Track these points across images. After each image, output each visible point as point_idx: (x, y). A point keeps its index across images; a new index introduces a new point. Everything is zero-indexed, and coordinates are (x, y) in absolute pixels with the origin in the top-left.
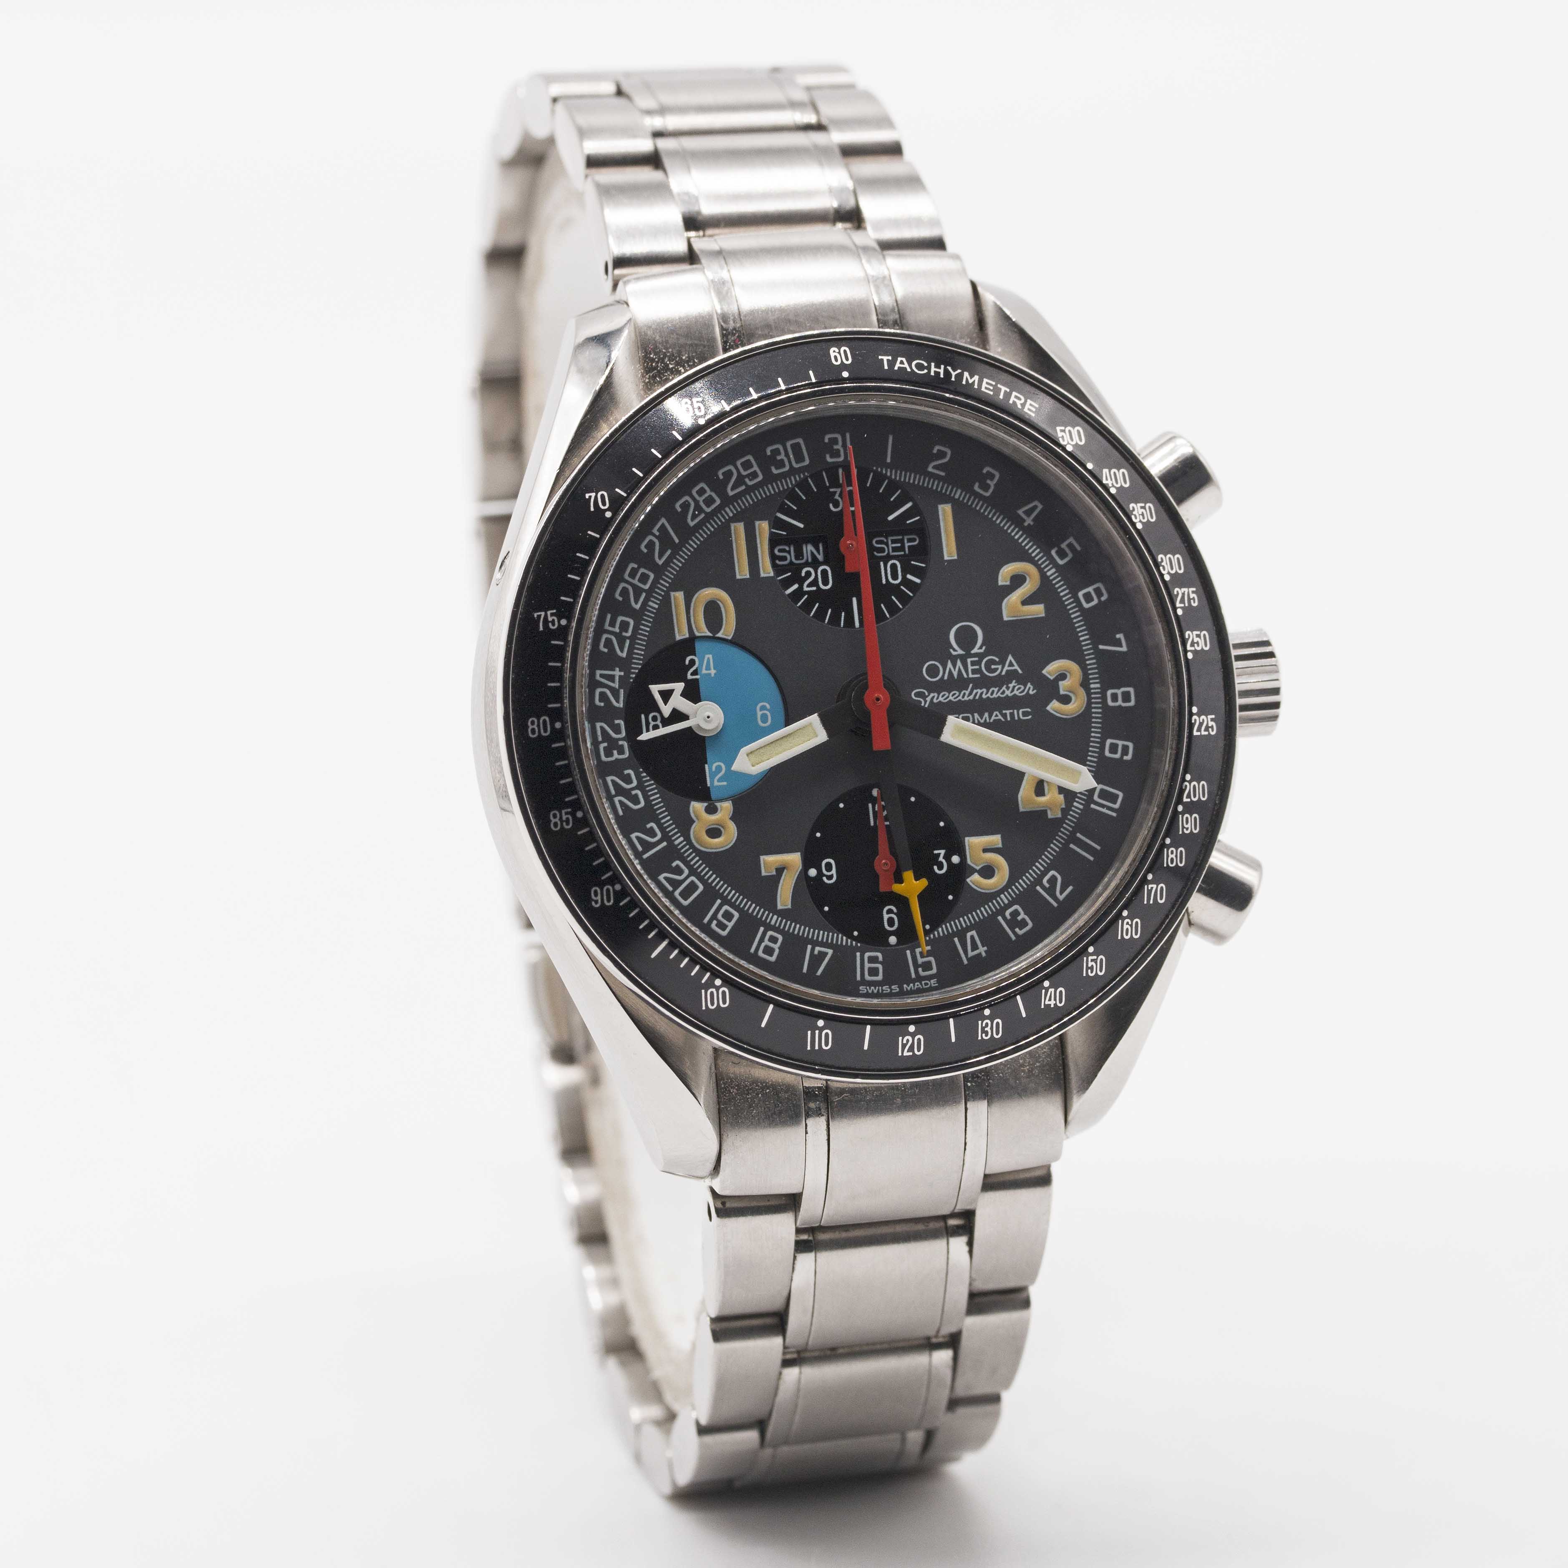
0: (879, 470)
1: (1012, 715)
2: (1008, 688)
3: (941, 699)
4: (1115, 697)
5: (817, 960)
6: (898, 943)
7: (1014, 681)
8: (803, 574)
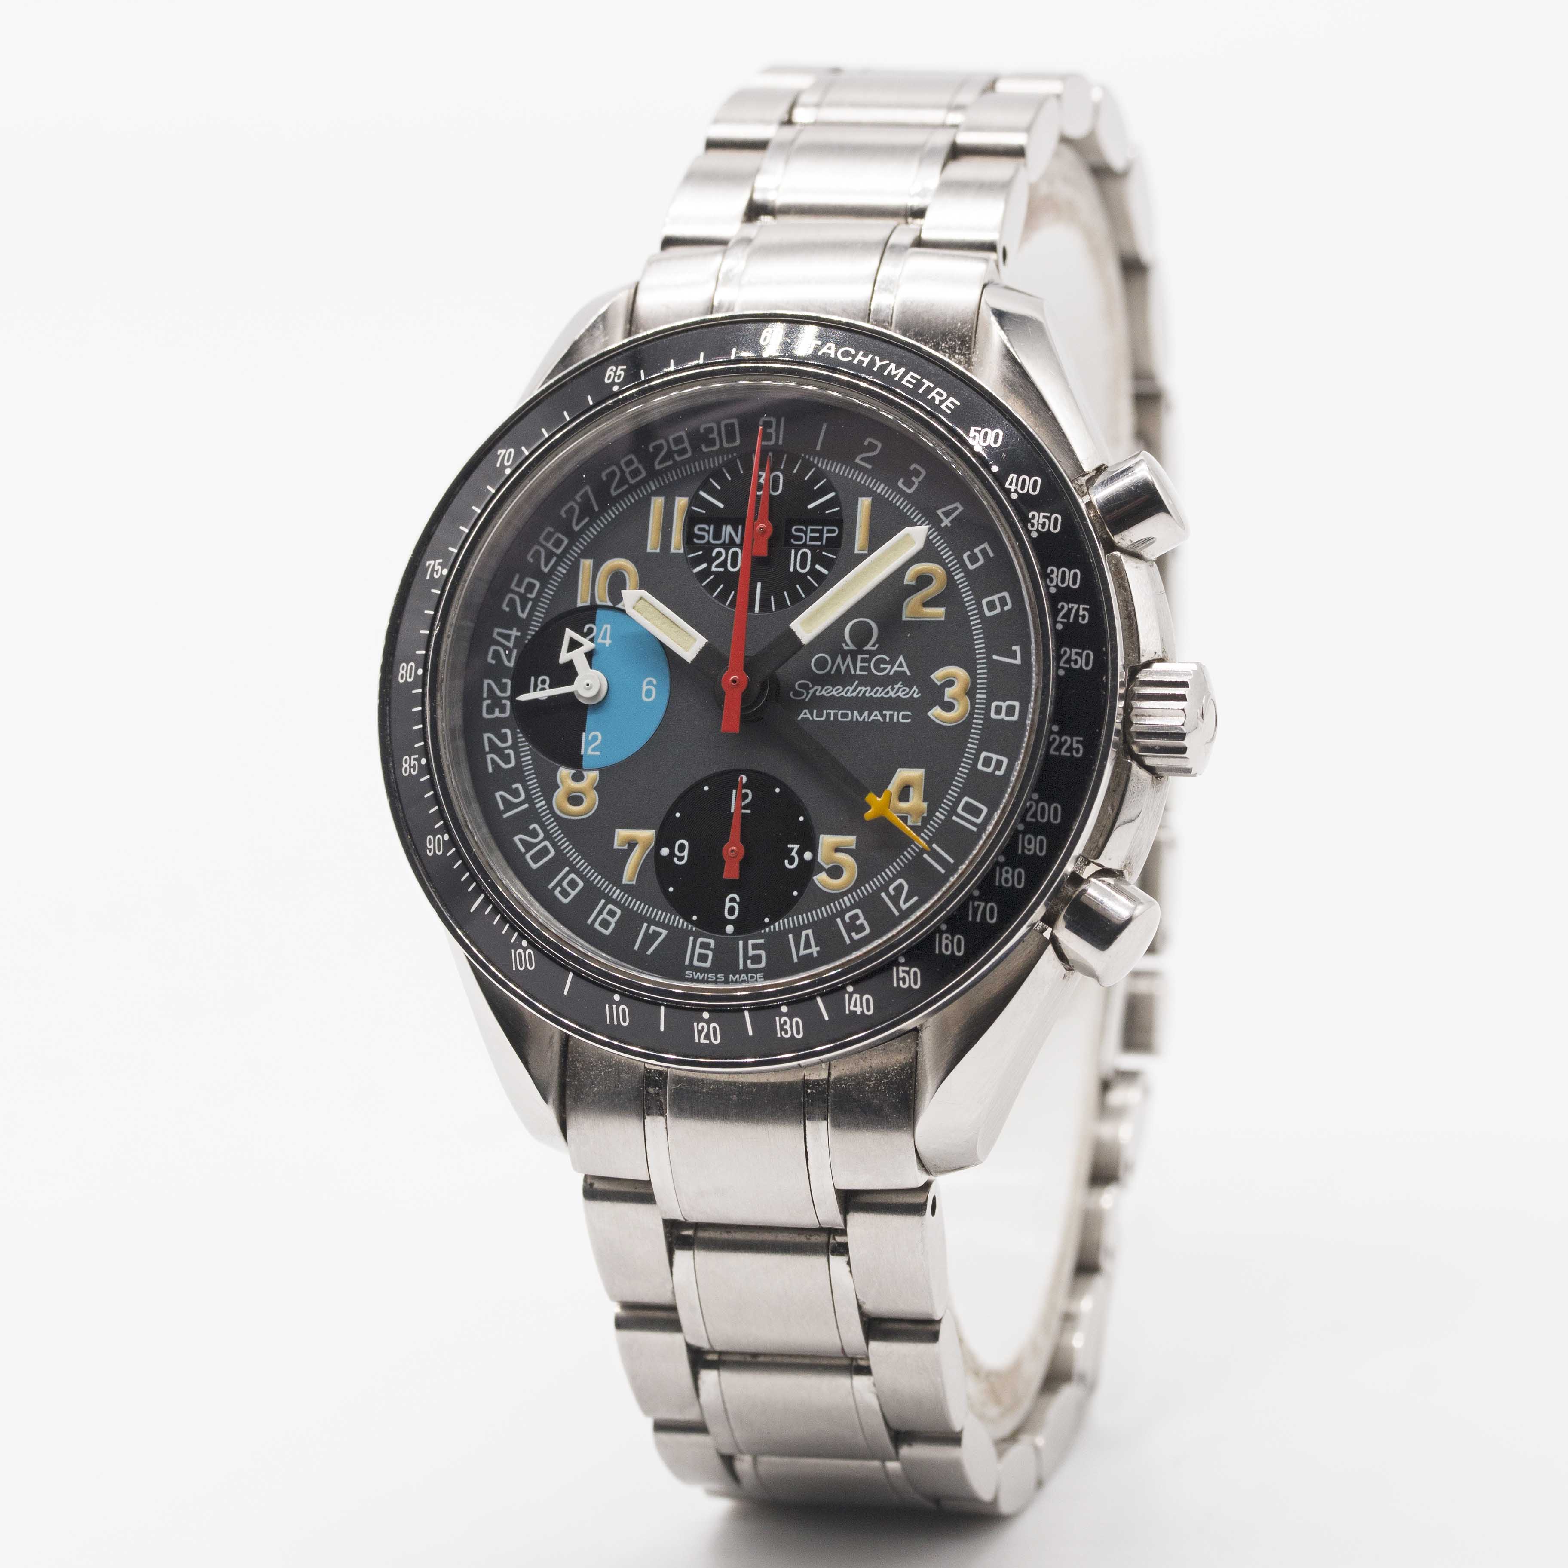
0: (807, 457)
1: (892, 716)
2: (893, 689)
3: (824, 692)
4: (998, 710)
5: (649, 939)
6: (734, 933)
7: (900, 683)
8: (714, 554)
